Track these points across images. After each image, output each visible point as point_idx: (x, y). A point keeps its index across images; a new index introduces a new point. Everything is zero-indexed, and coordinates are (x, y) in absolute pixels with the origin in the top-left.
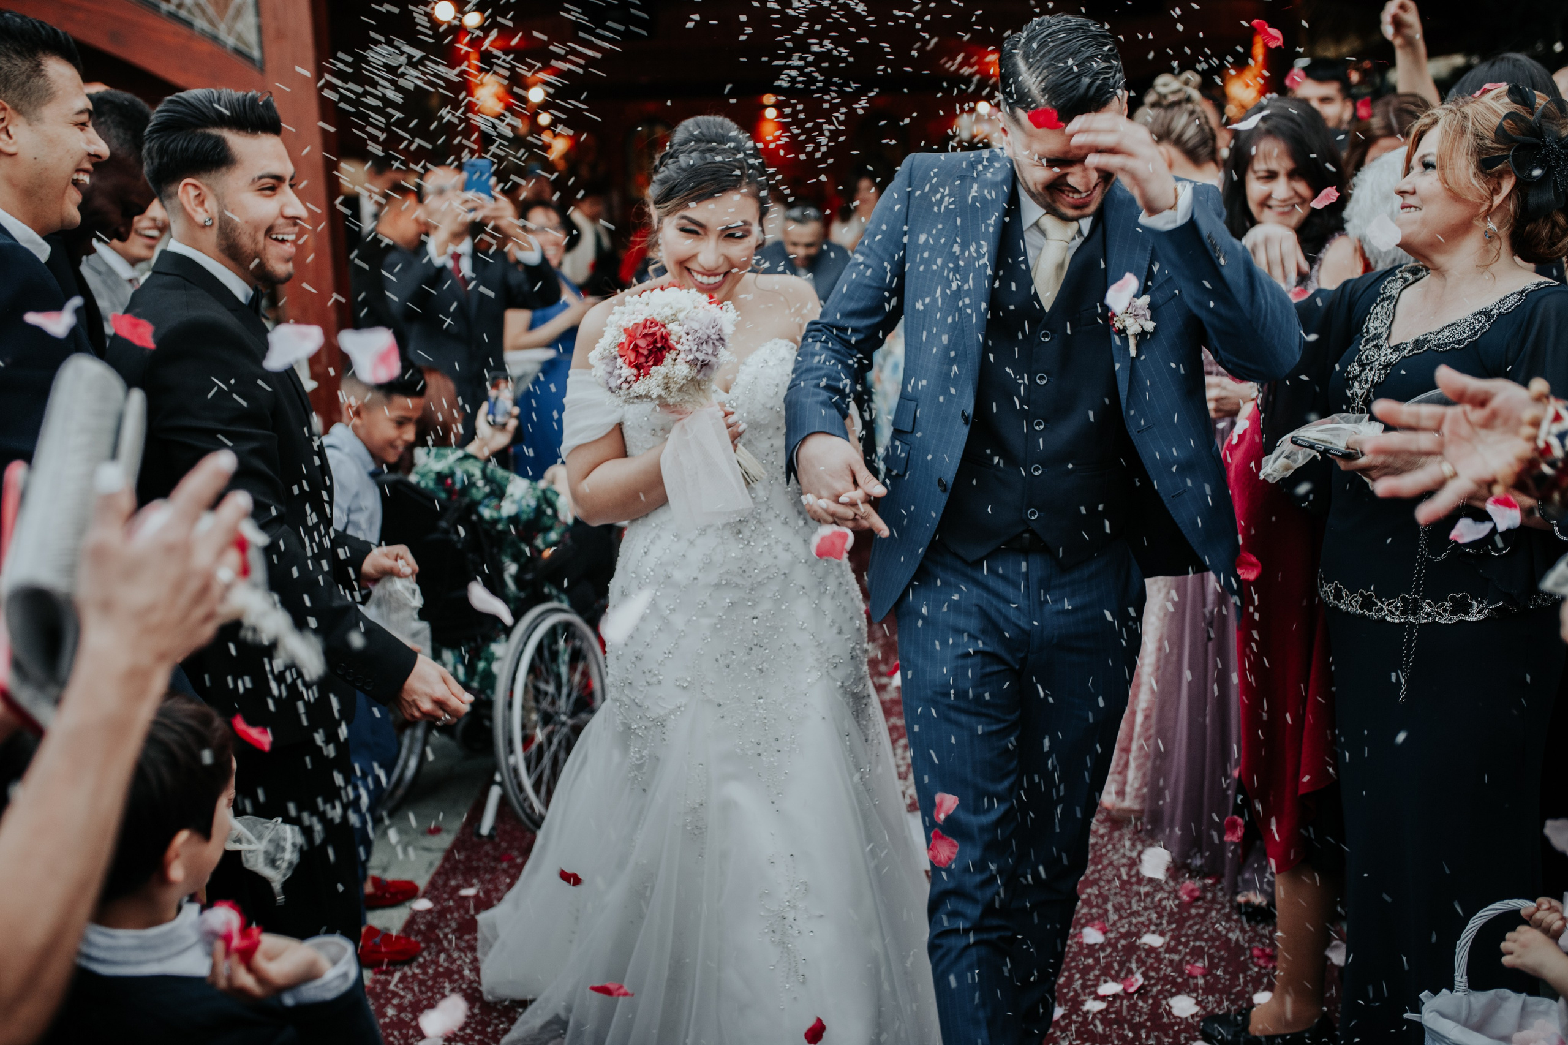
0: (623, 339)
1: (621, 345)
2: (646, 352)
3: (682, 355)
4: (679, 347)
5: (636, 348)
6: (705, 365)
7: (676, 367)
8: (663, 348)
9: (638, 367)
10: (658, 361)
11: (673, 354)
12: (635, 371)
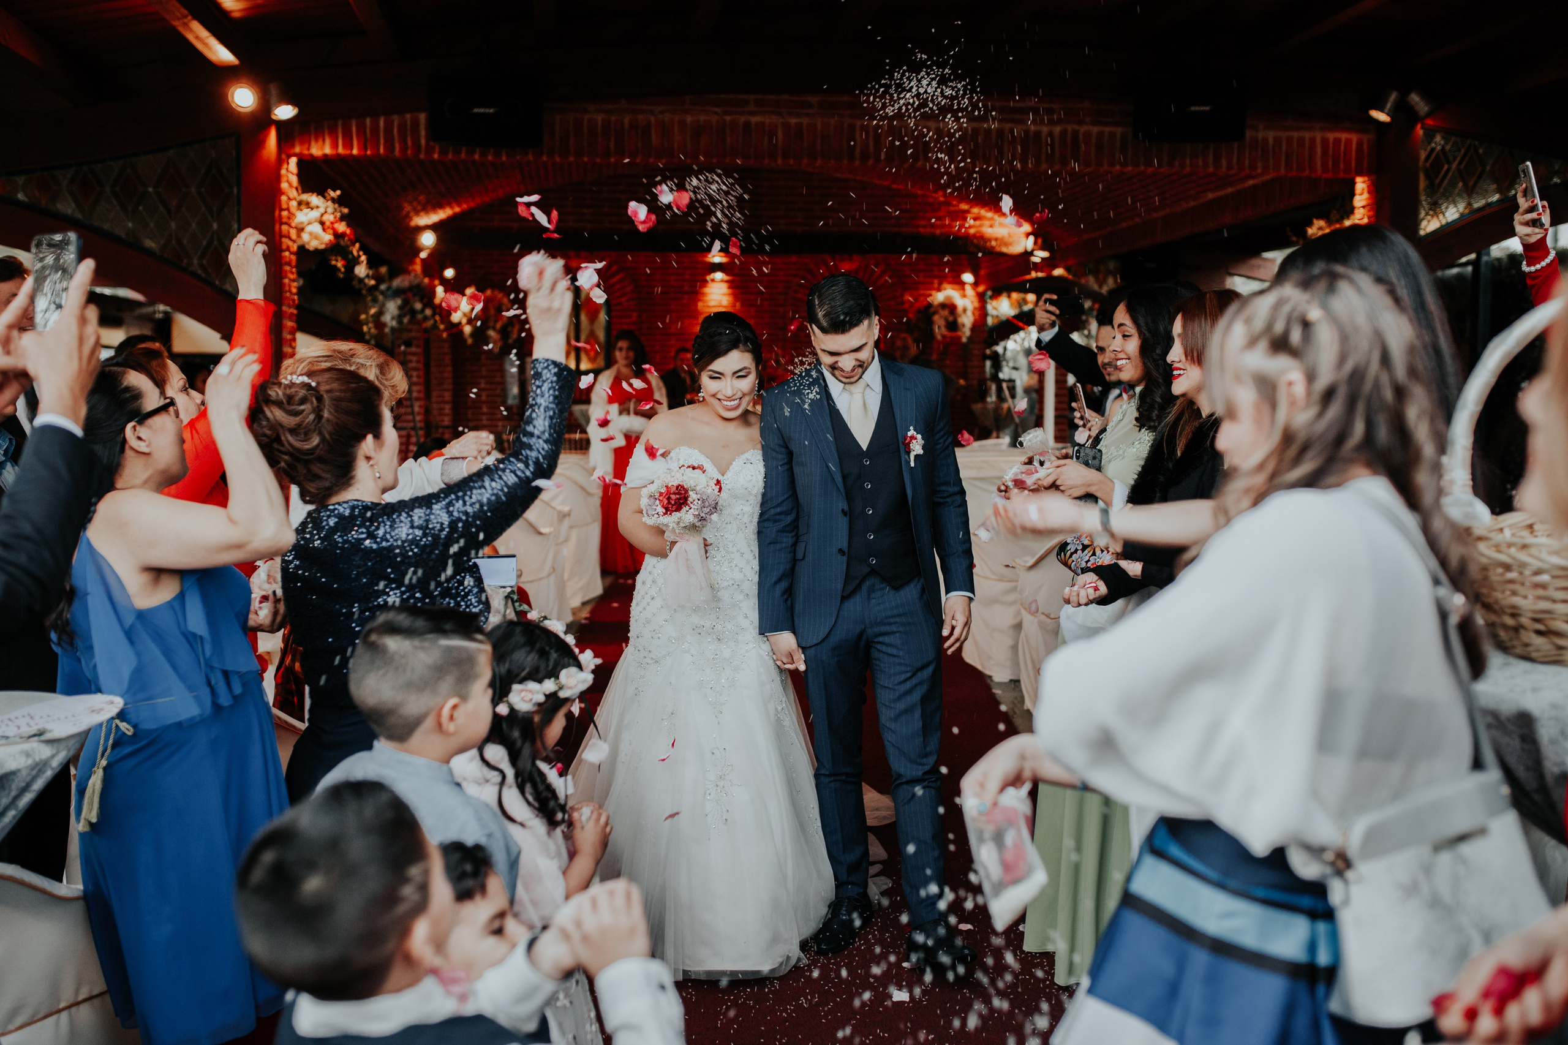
0: (663, 490)
1: (661, 494)
2: (673, 502)
3: (692, 510)
4: (692, 505)
5: (669, 499)
6: (702, 519)
7: (687, 515)
8: (683, 503)
9: (667, 509)
10: (678, 509)
11: (687, 508)
12: (664, 511)
